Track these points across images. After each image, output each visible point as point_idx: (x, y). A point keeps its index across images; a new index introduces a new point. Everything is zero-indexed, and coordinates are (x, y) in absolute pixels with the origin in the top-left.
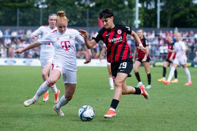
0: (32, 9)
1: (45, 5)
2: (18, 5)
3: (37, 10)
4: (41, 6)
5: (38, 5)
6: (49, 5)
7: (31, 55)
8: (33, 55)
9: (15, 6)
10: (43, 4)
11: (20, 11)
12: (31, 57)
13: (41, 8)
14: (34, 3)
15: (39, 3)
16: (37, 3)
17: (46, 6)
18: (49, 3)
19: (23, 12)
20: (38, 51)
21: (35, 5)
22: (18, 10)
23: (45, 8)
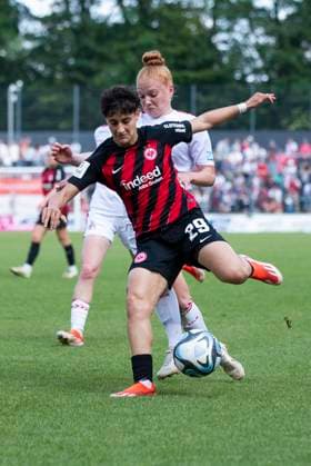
0: (228, 86)
1: (262, 74)
2: (192, 75)
3: (240, 88)
4: (251, 79)
5: (244, 76)
6: (274, 75)
7: (226, 204)
8: (232, 204)
9: (186, 78)
10: (256, 71)
11: (198, 90)
12: (228, 209)
13: (252, 84)
14: (232, 71)
15: (247, 70)
16: (242, 69)
17: (265, 78)
18: (273, 69)
19: (205, 93)
20: (245, 193)
21: (238, 76)
22: (194, 88)
23: (263, 83)
